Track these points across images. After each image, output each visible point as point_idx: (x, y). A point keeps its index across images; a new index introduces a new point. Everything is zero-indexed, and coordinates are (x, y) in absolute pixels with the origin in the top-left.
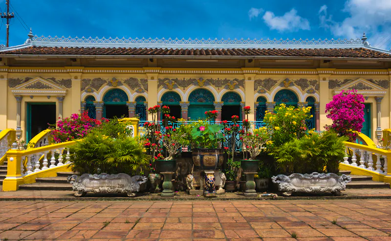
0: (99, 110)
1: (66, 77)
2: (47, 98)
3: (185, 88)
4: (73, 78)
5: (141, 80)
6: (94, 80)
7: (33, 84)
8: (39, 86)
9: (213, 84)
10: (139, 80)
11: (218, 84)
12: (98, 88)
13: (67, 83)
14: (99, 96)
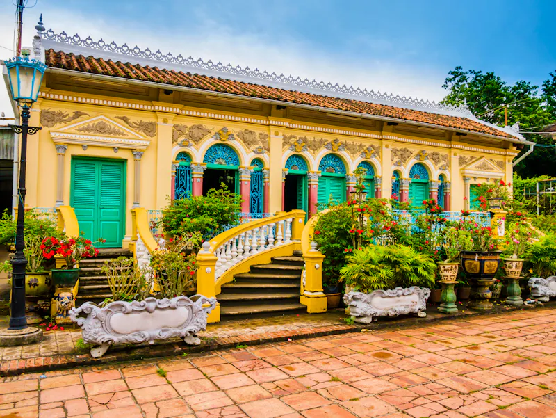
0: (198, 176)
1: (148, 118)
2: (112, 151)
3: (316, 152)
4: (160, 120)
5: (260, 134)
6: (193, 128)
7: (91, 124)
8: (102, 129)
9: (348, 149)
10: (257, 134)
11: (353, 150)
12: (197, 140)
13: (150, 129)
14: (198, 154)
